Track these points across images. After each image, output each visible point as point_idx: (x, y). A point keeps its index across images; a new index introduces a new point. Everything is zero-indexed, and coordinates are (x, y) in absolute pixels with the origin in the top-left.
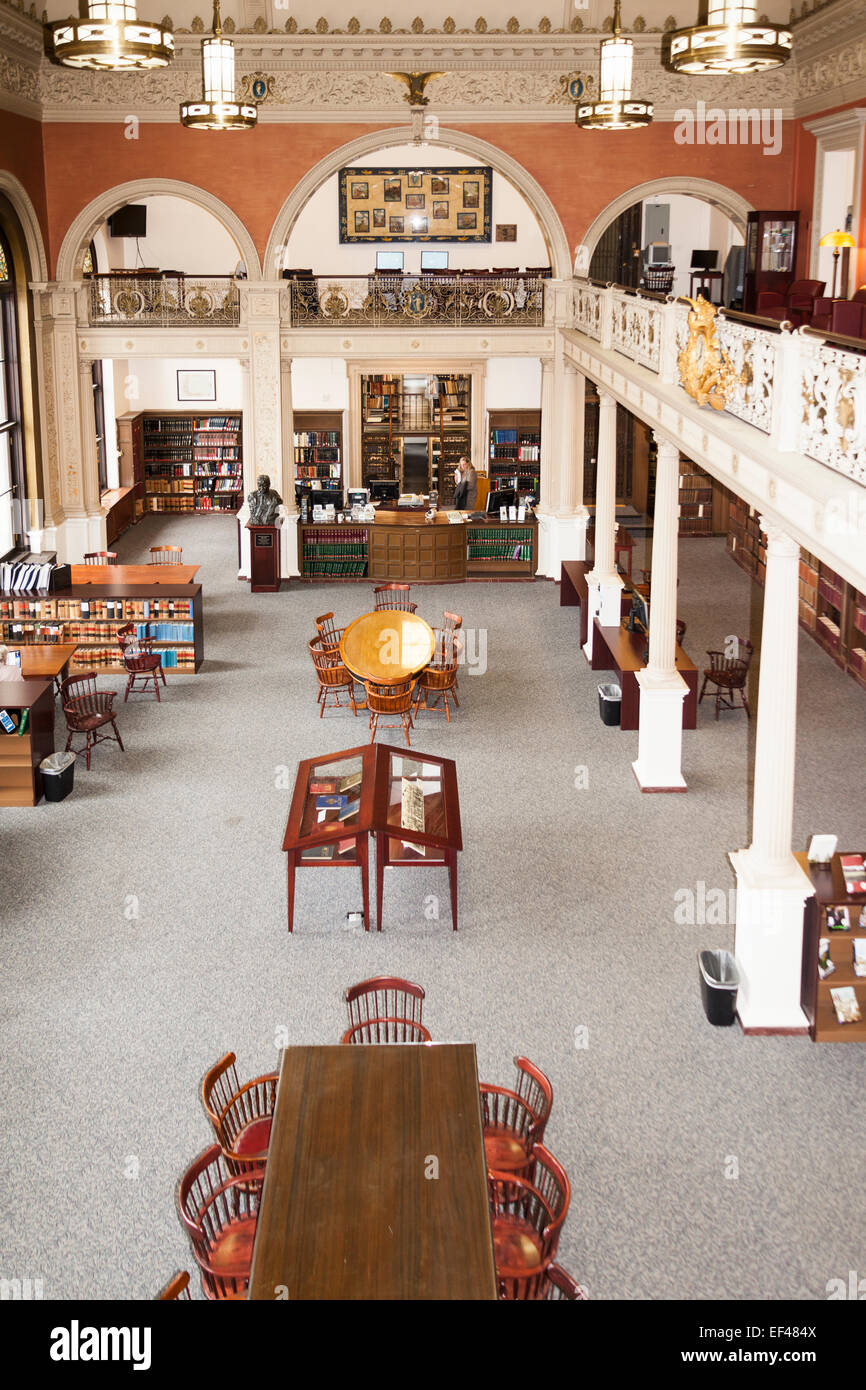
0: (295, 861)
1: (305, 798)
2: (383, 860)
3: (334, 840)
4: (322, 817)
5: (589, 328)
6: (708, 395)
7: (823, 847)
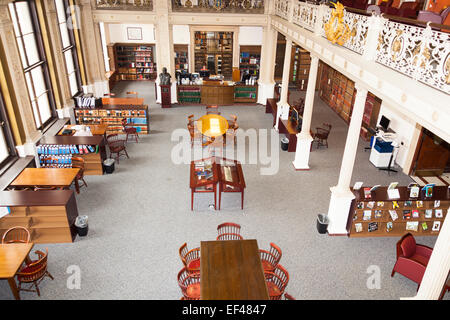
0: (193, 191)
1: (194, 173)
2: (221, 190)
3: (205, 184)
4: (200, 178)
5: (283, 14)
6: (337, 40)
7: (358, 186)
